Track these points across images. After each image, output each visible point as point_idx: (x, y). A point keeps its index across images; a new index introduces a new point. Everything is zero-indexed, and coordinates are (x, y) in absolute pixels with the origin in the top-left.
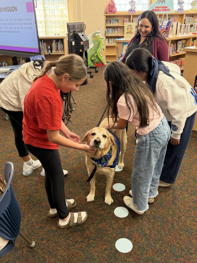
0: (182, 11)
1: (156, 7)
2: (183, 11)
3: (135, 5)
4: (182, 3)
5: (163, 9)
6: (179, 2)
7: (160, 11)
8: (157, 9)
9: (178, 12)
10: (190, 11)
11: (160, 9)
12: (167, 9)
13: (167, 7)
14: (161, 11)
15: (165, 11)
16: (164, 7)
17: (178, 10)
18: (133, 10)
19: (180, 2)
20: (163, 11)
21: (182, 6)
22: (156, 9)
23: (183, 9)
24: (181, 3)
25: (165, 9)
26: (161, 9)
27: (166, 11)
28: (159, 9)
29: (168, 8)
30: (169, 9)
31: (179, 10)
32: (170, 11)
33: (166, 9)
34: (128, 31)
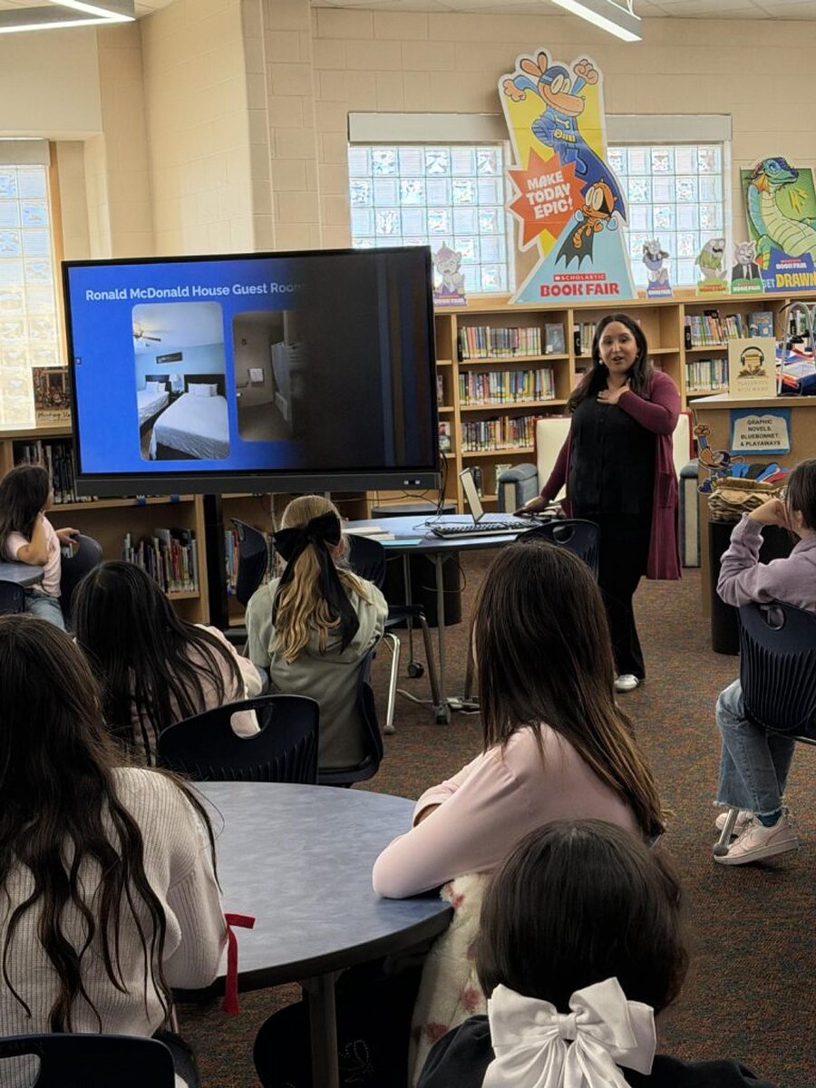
0: (664, 292)
1: (558, 278)
2: (668, 292)
3: (459, 267)
4: (660, 256)
5: (588, 286)
6: (649, 255)
7: (575, 293)
8: (561, 285)
9: (650, 296)
10: (701, 290)
11: (574, 286)
12: (606, 285)
13: (601, 276)
14: (581, 293)
15: (596, 293)
16: (591, 277)
17: (649, 289)
18: (452, 290)
19: (652, 252)
20: (588, 293)
21: (660, 270)
22: (558, 283)
23: (667, 282)
24: (658, 260)
25: (596, 282)
26: (580, 286)
27: (602, 292)
28: (571, 284)
29: (608, 281)
30: (611, 285)
31: (653, 285)
32: (617, 292)
33: (602, 283)
34: (748, 369)
